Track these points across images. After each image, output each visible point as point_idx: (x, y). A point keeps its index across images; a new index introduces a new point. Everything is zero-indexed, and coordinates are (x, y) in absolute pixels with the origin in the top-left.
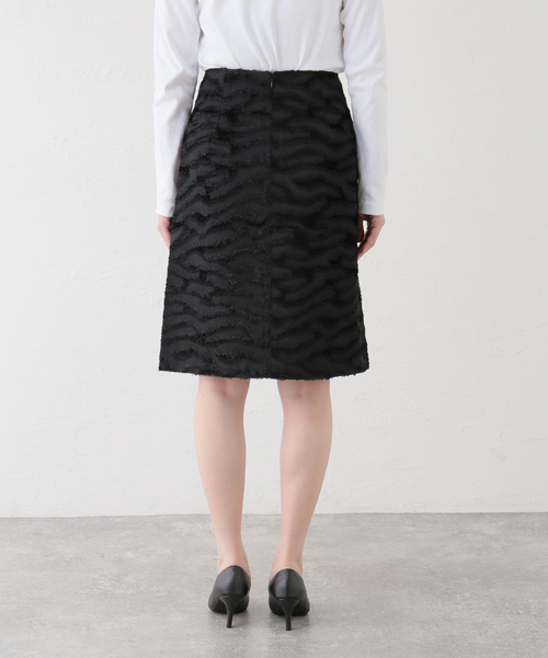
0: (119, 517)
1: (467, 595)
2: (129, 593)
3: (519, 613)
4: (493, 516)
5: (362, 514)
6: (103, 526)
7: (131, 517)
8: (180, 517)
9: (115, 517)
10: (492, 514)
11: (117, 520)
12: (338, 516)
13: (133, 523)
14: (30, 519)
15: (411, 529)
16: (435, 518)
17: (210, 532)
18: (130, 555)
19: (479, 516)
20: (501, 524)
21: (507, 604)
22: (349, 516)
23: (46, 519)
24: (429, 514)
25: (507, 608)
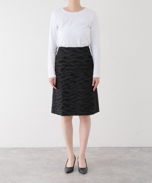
1: (130, 168)
2: (50, 167)
3: (142, 173)
4: (137, 148)
6: (44, 150)
7: (51, 148)
12: (100, 148)
13: (51, 149)
14: (27, 148)
15: (117, 151)
16: (123, 148)
18: (50, 157)
19: (133, 147)
20: (138, 150)
22: (102, 147)
24: (121, 147)
25: (139, 171)
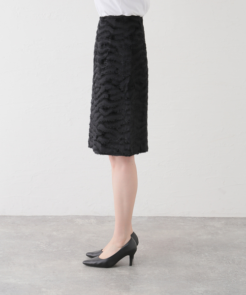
0: (51, 216)
1: (206, 254)
2: (54, 251)
3: (229, 263)
5: (160, 217)
6: (43, 220)
8: (78, 217)
9: (49, 216)
10: (219, 218)
11: (49, 217)
12: (149, 218)
13: (56, 219)
14: (10, 216)
15: (182, 224)
16: (193, 219)
17: (91, 224)
18: (55, 233)
19: (213, 219)
20: (223, 222)
21: (224, 259)
22: (154, 218)
23: (18, 217)
24: (190, 217)
25: (224, 261)
